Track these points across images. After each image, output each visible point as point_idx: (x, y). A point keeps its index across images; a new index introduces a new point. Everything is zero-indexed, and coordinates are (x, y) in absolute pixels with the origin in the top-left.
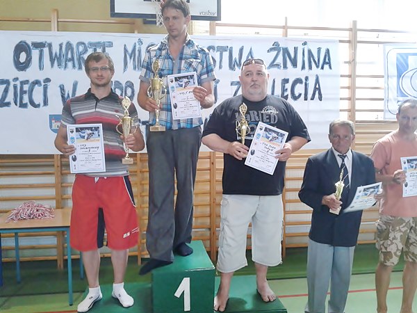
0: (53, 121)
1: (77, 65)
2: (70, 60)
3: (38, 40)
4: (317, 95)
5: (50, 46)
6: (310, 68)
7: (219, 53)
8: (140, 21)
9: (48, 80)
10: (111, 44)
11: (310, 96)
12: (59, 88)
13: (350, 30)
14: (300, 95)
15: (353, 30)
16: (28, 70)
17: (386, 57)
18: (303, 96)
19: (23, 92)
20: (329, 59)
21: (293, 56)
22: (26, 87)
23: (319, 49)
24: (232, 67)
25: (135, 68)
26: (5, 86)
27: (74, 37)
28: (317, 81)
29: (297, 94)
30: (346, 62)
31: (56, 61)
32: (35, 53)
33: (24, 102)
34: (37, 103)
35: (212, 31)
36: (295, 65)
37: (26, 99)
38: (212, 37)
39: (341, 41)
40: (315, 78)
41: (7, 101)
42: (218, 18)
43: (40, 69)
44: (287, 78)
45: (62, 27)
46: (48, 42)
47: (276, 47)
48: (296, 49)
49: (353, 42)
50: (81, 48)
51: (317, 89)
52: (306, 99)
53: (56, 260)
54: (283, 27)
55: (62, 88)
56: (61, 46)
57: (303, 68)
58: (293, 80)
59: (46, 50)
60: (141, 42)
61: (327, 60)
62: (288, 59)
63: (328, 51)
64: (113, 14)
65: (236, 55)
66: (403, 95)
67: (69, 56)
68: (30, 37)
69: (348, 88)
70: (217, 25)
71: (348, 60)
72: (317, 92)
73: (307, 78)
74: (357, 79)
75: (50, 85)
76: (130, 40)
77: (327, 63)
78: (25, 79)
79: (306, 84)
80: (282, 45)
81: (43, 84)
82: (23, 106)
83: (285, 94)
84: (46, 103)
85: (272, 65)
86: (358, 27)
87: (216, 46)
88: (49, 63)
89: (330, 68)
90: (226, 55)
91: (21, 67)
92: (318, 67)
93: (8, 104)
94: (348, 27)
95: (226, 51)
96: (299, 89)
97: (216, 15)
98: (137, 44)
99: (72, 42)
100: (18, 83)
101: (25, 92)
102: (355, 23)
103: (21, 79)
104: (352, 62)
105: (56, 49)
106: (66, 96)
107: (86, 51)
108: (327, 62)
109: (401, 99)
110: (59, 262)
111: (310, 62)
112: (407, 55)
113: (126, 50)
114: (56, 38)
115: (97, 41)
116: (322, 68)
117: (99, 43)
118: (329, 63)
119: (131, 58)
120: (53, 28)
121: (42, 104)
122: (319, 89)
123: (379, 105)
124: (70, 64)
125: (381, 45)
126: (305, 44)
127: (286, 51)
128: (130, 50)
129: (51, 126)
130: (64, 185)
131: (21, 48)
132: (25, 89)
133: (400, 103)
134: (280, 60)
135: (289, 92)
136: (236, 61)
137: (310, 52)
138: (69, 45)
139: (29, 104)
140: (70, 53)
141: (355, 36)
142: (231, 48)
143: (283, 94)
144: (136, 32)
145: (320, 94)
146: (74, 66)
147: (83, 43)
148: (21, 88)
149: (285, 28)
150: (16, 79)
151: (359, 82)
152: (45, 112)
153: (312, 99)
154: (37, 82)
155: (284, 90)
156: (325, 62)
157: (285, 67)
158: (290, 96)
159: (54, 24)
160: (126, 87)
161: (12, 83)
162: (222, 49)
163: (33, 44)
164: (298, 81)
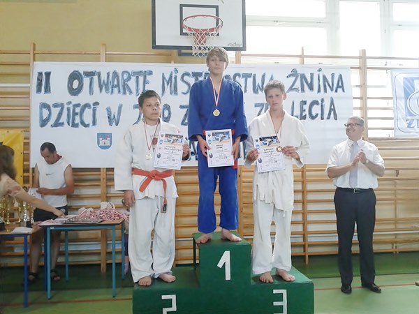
0: (101, 139)
1: (122, 90)
2: (116, 87)
3: (89, 70)
4: (332, 115)
5: (99, 74)
6: (325, 91)
7: (244, 79)
8: (175, 52)
9: (96, 104)
10: (150, 73)
11: (326, 115)
12: (106, 111)
13: (360, 58)
14: (317, 115)
15: (363, 57)
16: (80, 95)
17: (394, 80)
18: (319, 116)
19: (75, 114)
20: (342, 83)
21: (309, 81)
22: (78, 110)
23: (333, 75)
24: (255, 91)
25: (171, 93)
26: (59, 109)
27: (119, 67)
28: (332, 103)
29: (314, 114)
30: (357, 86)
31: (104, 88)
32: (86, 81)
33: (76, 122)
34: (87, 123)
35: (238, 61)
36: (311, 88)
37: (77, 120)
38: (238, 65)
39: (352, 68)
40: (330, 100)
41: (61, 121)
42: (244, 48)
43: (90, 94)
44: (304, 100)
45: (109, 58)
46: (98, 71)
47: (294, 73)
48: (312, 75)
49: (363, 69)
50: (125, 76)
51: (332, 109)
52: (322, 119)
53: (100, 264)
54: (300, 56)
55: (109, 110)
56: (108, 74)
57: (319, 91)
58: (311, 101)
59: (96, 78)
60: (176, 71)
61: (340, 84)
62: (305, 84)
63: (341, 77)
64: (155, 47)
65: (259, 81)
66: (411, 115)
67: (116, 83)
68: (82, 67)
69: (360, 108)
70: (242, 55)
71: (359, 84)
72: (332, 112)
73: (322, 100)
74: (368, 101)
75: (98, 107)
76: (167, 69)
77: (340, 87)
78: (77, 103)
79: (322, 106)
80: (299, 72)
81: (92, 107)
82: (75, 125)
83: (304, 114)
84: (94, 123)
85: (291, 89)
86: (367, 55)
87: (241, 73)
88: (98, 89)
89: (344, 91)
90: (250, 80)
91: (74, 92)
92: (332, 90)
93: (62, 124)
94: (358, 55)
95: (250, 77)
96: (316, 110)
97: (242, 46)
98: (174, 73)
99: (117, 71)
100: (71, 106)
101: (77, 114)
102: (364, 51)
103: (74, 103)
104: (363, 86)
105: (104, 77)
106: (112, 117)
107: (129, 78)
108: (340, 85)
109: (409, 118)
110: (102, 266)
111: (325, 86)
112: (413, 79)
113: (164, 78)
114: (105, 68)
115: (140, 70)
116: (336, 91)
117: (141, 72)
118: (342, 87)
119: (168, 84)
120: (101, 60)
121: (91, 124)
122: (334, 110)
123: (390, 124)
124: (116, 90)
125: (389, 71)
126: (320, 70)
127: (303, 77)
128: (167, 78)
129: (98, 143)
130: (108, 195)
131: (75, 76)
132: (77, 111)
133: (408, 122)
134: (298, 84)
135: (307, 113)
136: (259, 86)
137: (324, 77)
138: (115, 74)
139: (80, 124)
140: (116, 80)
141: (365, 63)
142: (255, 75)
143: (301, 114)
144: (173, 62)
145: (335, 114)
146: (119, 92)
147: (128, 72)
148: (74, 110)
149: (302, 57)
150: (69, 103)
151: (370, 103)
152: (94, 131)
153: (328, 118)
154: (87, 106)
155: (302, 110)
156: (338, 86)
157: (303, 90)
158: (308, 116)
159: (103, 56)
160: (164, 110)
161: (66, 106)
162: (246, 76)
163: (84, 73)
164: (315, 102)
